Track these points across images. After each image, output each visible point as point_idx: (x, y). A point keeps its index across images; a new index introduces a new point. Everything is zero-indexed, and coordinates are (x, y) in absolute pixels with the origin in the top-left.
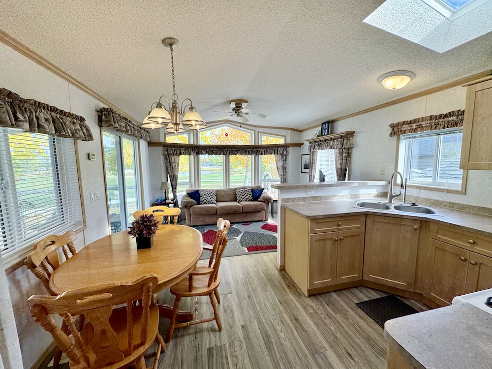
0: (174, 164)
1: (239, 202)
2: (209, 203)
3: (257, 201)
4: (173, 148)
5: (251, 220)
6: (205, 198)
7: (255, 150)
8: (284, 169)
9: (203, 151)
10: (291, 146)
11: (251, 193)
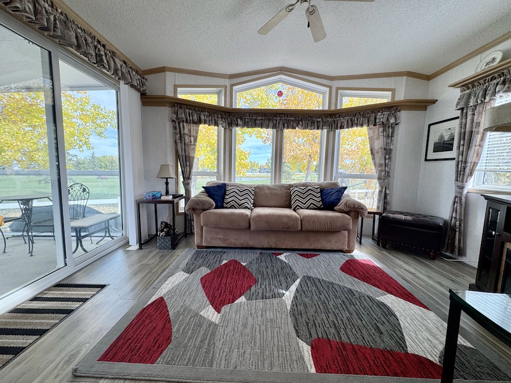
0: (187, 138)
1: (294, 210)
2: (240, 206)
3: (332, 209)
4: (187, 111)
5: (319, 247)
6: (232, 199)
7: (330, 120)
8: (388, 152)
9: (239, 122)
10: (405, 110)
11: (319, 195)
